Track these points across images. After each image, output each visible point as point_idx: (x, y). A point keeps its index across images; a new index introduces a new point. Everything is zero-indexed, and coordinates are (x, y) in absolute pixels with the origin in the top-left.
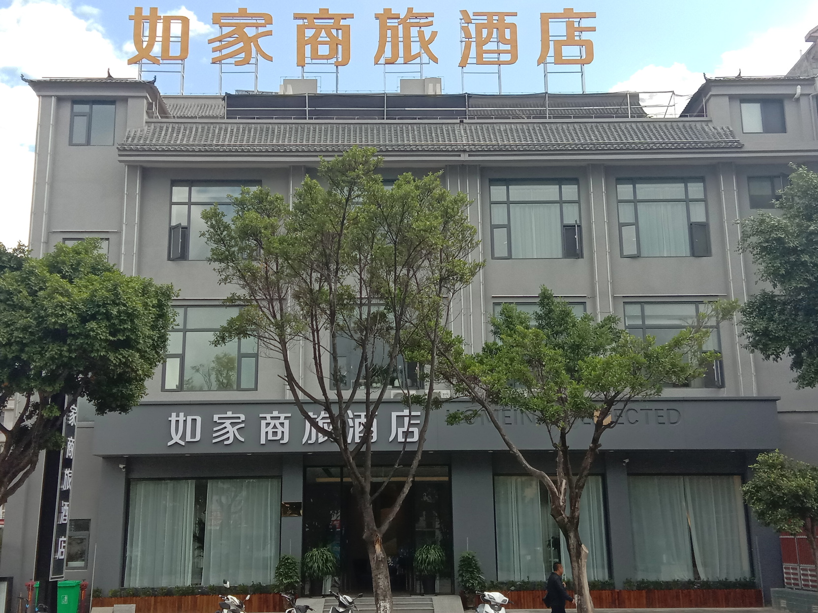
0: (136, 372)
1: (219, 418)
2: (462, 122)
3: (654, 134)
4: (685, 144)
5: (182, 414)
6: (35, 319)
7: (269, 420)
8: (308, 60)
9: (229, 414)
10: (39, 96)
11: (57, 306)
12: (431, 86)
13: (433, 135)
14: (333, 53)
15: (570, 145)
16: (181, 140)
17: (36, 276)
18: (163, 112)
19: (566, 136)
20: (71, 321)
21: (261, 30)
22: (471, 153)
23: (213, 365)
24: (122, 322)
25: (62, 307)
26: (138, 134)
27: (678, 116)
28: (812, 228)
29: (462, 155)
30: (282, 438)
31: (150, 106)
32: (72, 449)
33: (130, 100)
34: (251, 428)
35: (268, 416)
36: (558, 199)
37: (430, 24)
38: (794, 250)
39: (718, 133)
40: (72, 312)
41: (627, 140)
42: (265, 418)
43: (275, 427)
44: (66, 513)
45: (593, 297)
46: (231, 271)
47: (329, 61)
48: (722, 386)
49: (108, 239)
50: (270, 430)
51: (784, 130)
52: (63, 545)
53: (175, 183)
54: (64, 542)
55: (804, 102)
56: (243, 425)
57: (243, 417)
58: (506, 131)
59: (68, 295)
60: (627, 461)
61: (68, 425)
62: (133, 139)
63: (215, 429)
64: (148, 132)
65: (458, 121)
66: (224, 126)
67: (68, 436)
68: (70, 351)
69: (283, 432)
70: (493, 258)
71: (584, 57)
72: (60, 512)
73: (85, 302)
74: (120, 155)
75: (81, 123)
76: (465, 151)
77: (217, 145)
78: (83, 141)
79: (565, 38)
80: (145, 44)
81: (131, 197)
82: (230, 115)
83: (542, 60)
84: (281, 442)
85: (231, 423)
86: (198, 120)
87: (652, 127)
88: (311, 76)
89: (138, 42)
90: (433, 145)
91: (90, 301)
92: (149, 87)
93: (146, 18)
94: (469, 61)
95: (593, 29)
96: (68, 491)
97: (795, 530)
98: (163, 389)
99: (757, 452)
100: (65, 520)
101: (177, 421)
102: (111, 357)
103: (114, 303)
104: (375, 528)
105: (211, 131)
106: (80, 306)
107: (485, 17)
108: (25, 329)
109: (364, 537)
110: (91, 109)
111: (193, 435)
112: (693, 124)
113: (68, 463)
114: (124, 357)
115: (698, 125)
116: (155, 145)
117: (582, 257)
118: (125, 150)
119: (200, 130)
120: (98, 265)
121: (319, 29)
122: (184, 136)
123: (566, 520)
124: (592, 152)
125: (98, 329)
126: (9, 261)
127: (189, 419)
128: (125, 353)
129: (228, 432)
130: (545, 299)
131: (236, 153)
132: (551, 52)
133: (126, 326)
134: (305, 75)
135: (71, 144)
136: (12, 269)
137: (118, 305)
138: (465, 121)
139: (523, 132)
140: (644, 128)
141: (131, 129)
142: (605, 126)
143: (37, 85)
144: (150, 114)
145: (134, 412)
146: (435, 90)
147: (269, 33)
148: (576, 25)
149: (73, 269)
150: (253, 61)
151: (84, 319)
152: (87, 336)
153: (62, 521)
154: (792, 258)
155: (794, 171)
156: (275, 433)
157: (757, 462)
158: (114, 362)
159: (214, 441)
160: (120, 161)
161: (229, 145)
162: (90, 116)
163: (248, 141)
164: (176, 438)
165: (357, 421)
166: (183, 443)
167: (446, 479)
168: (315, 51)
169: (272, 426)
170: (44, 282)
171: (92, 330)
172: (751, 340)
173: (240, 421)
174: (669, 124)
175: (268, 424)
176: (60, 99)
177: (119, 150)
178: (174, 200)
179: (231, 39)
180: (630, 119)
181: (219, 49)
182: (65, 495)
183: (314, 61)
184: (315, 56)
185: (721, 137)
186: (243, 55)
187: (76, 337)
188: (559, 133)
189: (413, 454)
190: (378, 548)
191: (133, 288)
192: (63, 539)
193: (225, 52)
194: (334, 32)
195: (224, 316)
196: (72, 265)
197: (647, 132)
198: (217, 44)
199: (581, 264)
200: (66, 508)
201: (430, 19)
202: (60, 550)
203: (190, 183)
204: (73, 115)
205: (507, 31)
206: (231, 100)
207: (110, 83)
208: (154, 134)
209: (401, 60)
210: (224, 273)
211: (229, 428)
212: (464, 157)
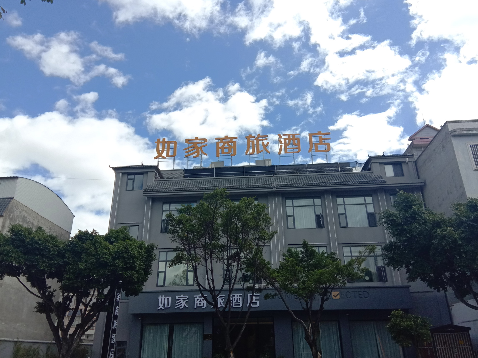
0: (134, 280)
1: (178, 298)
2: (274, 176)
3: (350, 178)
4: (362, 182)
5: (163, 296)
6: (95, 259)
7: (198, 298)
8: (220, 155)
9: (182, 296)
10: (115, 173)
11: (104, 254)
12: (267, 162)
13: (263, 181)
14: (230, 151)
15: (316, 183)
16: (167, 187)
17: (98, 242)
18: (161, 177)
19: (314, 180)
20: (109, 260)
21: (203, 144)
22: (277, 188)
23: (182, 275)
24: (129, 259)
25: (106, 254)
26: (151, 185)
27: (360, 171)
28: (407, 215)
29: (274, 188)
30: (203, 306)
31: (156, 175)
32: (118, 312)
33: (149, 173)
34: (191, 302)
35: (198, 296)
36: (313, 204)
37: (266, 139)
38: (400, 224)
39: (376, 177)
40: (110, 256)
41: (339, 181)
42: (196, 297)
43: (200, 301)
44: (114, 338)
45: (330, 244)
46: (176, 238)
47: (228, 155)
48: (387, 281)
49: (138, 226)
50: (198, 302)
51: (403, 175)
52: (112, 352)
53: (164, 203)
54: (113, 351)
55: (410, 164)
56: (187, 300)
57: (188, 297)
58: (291, 179)
59: (108, 249)
60: (348, 314)
61: (116, 301)
62: (149, 187)
63: (176, 302)
64: (155, 184)
65: (272, 175)
66: (183, 181)
67: (116, 305)
68: (108, 272)
69: (203, 303)
70: (288, 229)
71: (327, 149)
72: (111, 338)
73: (115, 252)
74: (144, 194)
75: (130, 182)
76: (275, 187)
77: (180, 188)
78: (131, 189)
79: (319, 142)
80: (160, 152)
81: (148, 209)
82: (186, 177)
83: (310, 151)
84: (203, 307)
85: (183, 300)
86: (174, 179)
87: (349, 175)
88: (221, 160)
89: (158, 151)
90: (262, 185)
91: (117, 252)
92: (156, 168)
93: (161, 142)
94: (282, 152)
95: (330, 139)
96: (115, 329)
97: (408, 345)
98: (157, 286)
99: (391, 310)
100: (113, 342)
101: (162, 299)
102: (124, 274)
103: (126, 252)
104: (230, 345)
105: (178, 183)
106: (113, 254)
107: (287, 136)
108: (91, 263)
109: (226, 349)
110: (134, 177)
111: (168, 305)
112: (366, 174)
113: (116, 317)
114: (129, 274)
115: (368, 174)
116: (157, 189)
117: (324, 228)
118: (146, 191)
119: (174, 183)
120: (126, 237)
121: (225, 143)
122: (168, 185)
123: (311, 341)
124: (324, 186)
125: (120, 263)
126: (89, 237)
127: (166, 298)
128: (130, 272)
129: (181, 303)
130: (305, 245)
131: (187, 191)
132: (314, 148)
133: (130, 261)
134: (219, 160)
135: (127, 190)
136: (90, 240)
137: (128, 253)
138: (275, 175)
139: (298, 179)
140: (346, 176)
141: (149, 184)
142: (330, 176)
143: (115, 169)
144: (156, 178)
145: (140, 295)
146: (269, 163)
147: (206, 145)
148: (323, 137)
149: (115, 239)
150: (200, 156)
151: (114, 258)
152: (115, 266)
153: (112, 342)
154: (400, 228)
155: (398, 192)
156: (200, 304)
157: (391, 315)
158: (125, 276)
159: (176, 307)
160: (144, 196)
161: (184, 188)
162: (134, 180)
163: (192, 186)
164: (161, 306)
165: (234, 298)
166: (164, 308)
167: (272, 323)
168: (223, 151)
169: (199, 300)
170: (101, 245)
171: (117, 263)
172: (387, 261)
173: (186, 298)
174: (356, 174)
175: (197, 300)
176: (123, 174)
177: (144, 192)
178: (164, 209)
179: (192, 148)
180: (340, 173)
181: (188, 152)
182: (114, 331)
183: (223, 155)
184: (223, 153)
185: (377, 179)
186: (196, 154)
187: (111, 266)
188: (312, 179)
189: (246, 312)
190: (232, 354)
191: (135, 246)
192: (112, 350)
193: (190, 153)
194: (230, 143)
195: (172, 255)
196: (115, 237)
197: (347, 178)
198: (187, 150)
199: (324, 230)
200: (114, 336)
201: (266, 137)
202: (111, 355)
203: (170, 203)
204: (128, 179)
205: (296, 141)
206: (186, 171)
207: (143, 167)
208: (157, 185)
209: (255, 153)
210: (173, 238)
211: (182, 302)
212: (275, 189)
